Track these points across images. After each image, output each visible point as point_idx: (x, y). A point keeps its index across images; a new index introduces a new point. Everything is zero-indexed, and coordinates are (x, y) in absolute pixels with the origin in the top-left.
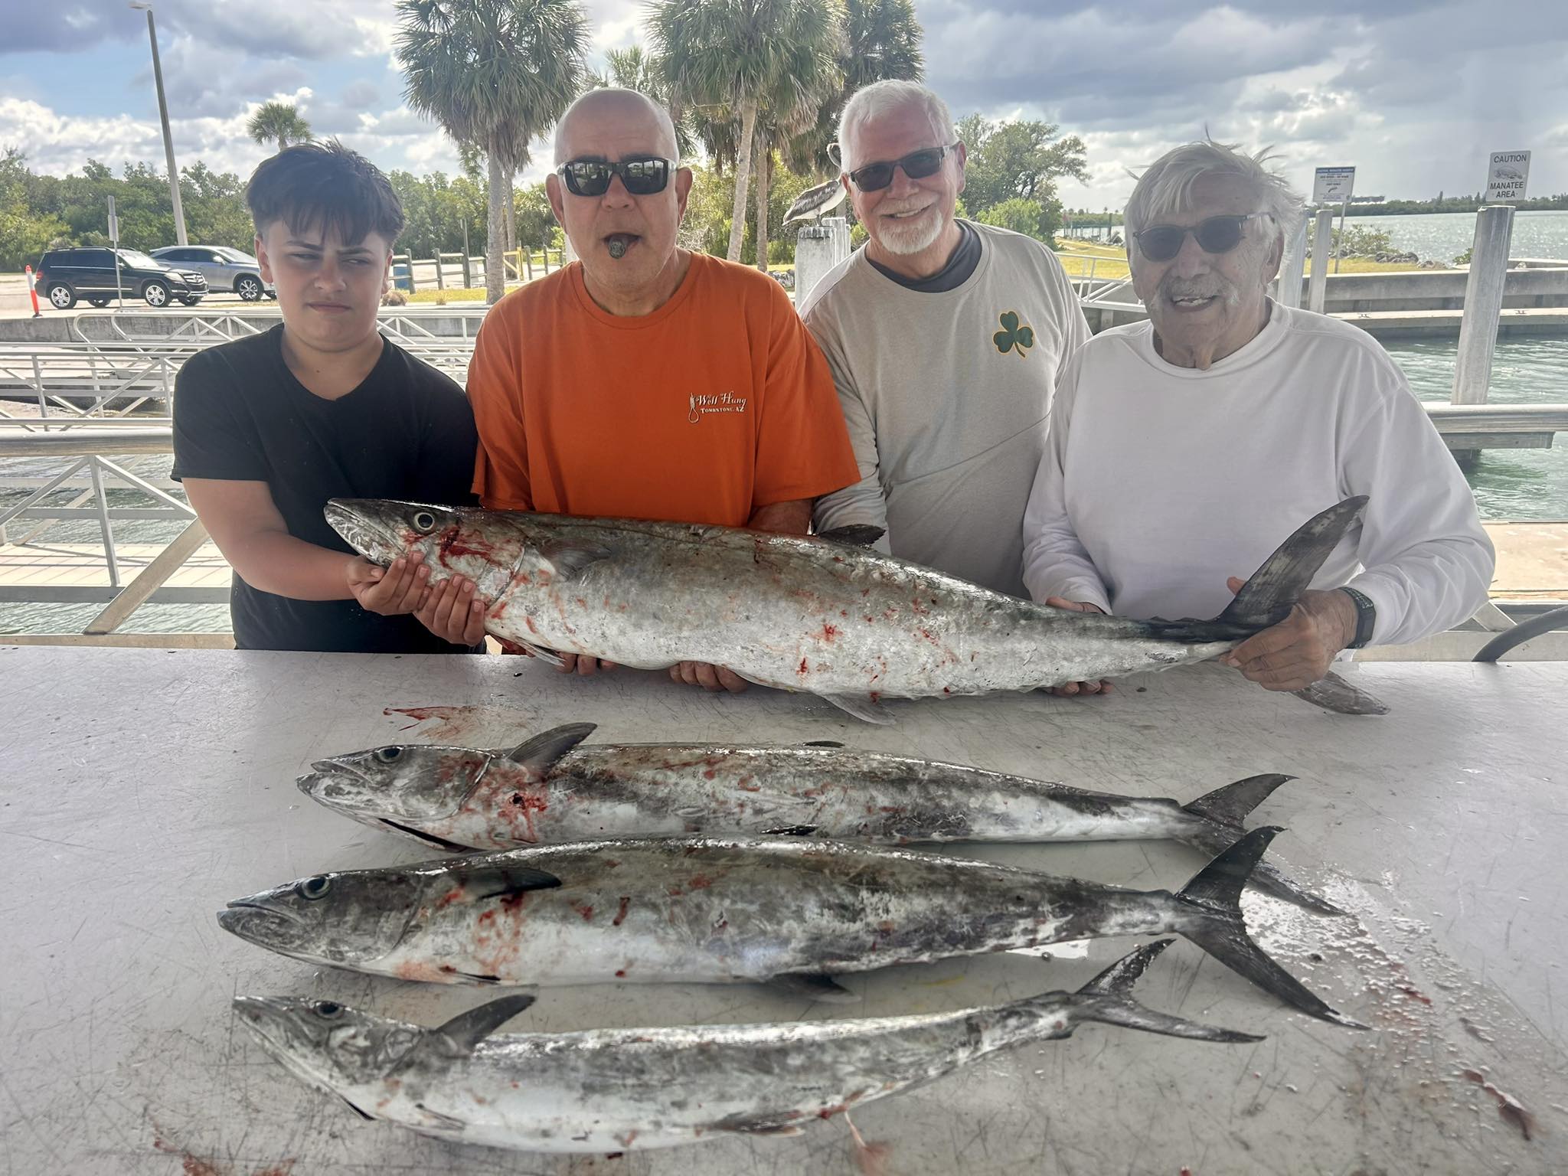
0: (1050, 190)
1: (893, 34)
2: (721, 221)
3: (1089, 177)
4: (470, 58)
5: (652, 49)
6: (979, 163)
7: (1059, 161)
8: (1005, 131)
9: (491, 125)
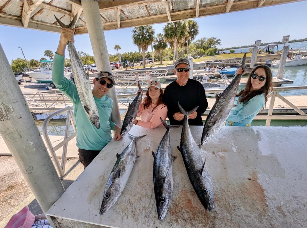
0: (215, 47)
1: (195, 28)
2: (171, 55)
3: (221, 44)
4: (140, 37)
5: (163, 33)
6: (205, 44)
7: (217, 43)
8: (209, 39)
9: (143, 45)
